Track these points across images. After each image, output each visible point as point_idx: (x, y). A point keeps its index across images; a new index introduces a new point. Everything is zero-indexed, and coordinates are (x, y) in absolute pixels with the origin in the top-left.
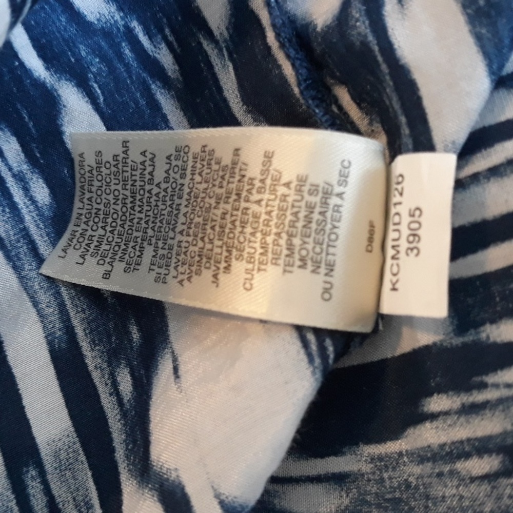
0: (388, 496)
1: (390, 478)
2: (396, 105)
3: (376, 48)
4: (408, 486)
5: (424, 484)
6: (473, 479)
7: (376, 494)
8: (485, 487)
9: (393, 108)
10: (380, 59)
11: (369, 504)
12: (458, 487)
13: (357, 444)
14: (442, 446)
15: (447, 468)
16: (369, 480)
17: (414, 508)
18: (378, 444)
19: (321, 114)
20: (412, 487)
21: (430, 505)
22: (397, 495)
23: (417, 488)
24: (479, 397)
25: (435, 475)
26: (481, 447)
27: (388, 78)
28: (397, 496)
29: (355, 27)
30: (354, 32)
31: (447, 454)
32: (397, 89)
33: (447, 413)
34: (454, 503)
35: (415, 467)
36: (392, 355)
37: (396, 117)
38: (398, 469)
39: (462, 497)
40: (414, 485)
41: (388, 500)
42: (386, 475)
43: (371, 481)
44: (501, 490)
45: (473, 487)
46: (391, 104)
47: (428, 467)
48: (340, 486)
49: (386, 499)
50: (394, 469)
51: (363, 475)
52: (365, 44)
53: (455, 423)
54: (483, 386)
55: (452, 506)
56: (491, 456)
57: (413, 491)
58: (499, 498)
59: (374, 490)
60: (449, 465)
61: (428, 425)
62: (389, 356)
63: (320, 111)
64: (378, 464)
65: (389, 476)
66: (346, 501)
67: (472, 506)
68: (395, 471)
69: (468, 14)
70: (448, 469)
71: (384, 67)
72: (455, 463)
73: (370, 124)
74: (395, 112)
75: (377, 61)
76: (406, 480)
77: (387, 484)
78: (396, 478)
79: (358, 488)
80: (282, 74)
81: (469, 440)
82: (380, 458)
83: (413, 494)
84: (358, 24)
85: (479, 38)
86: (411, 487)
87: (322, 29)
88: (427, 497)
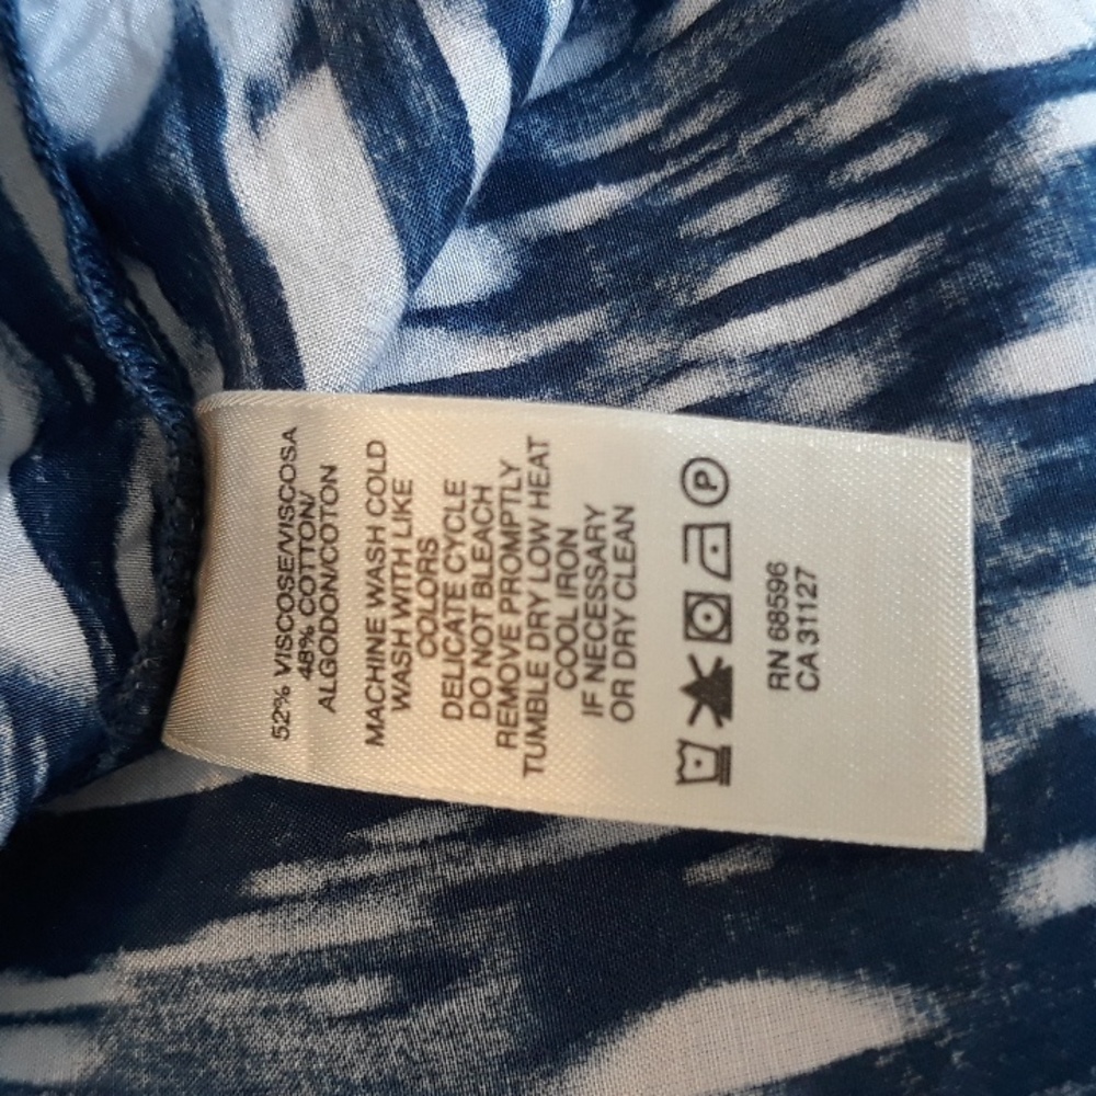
0: (170, 1049)
1: (171, 1015)
2: (236, 312)
3: (204, 205)
4: (206, 1030)
5: (236, 1029)
6: (333, 1021)
7: (149, 1044)
8: (356, 1035)
9: (230, 317)
10: (210, 223)
11: (136, 1064)
12: (303, 1036)
13: (114, 951)
14: (278, 959)
15: (283, 1001)
16: (136, 1020)
17: (217, 1073)
18: (149, 950)
19: (103, 308)
20: (214, 1032)
21: (248, 1067)
22: (186, 1046)
23: (223, 1034)
24: (357, 868)
25: (260, 1011)
26: (353, 961)
27: (223, 259)
28: (185, 1049)
29: (167, 160)
30: (165, 170)
31: (287, 973)
32: (239, 281)
33: (297, 899)
34: (297, 1064)
35: (218, 995)
36: (203, 787)
37: (235, 335)
38: (185, 999)
39: (311, 1053)
40: (217, 1028)
41: (170, 1057)
42: (163, 1010)
43: (139, 1020)
44: (385, 1040)
45: (332, 1036)
46: (227, 309)
47: (245, 996)
48: (91, 1030)
49: (167, 1054)
50: (178, 998)
51: (125, 1009)
52: (183, 194)
53: (309, 917)
54: (364, 848)
55: (291, 1071)
56: (370, 978)
57: (216, 1039)
58: (381, 1054)
59: (145, 1037)
60: (289, 995)
61: (254, 918)
62: (199, 787)
63: (101, 304)
64: (149, 988)
65: (170, 1010)
66: (99, 1059)
67: (330, 1069)
68: (180, 1002)
69: (375, 161)
70: (286, 1001)
71: (217, 240)
72: (300, 990)
73: (197, 343)
74: (233, 324)
75: (204, 228)
76: (202, 1020)
77: (167, 1027)
78: (183, 1016)
79: (119, 1033)
80: (25, 232)
81: (331, 948)
82: (152, 977)
83: (216, 1047)
84: (173, 155)
85: (394, 208)
86: (211, 1032)
87: (104, 157)
88: (243, 1053)
